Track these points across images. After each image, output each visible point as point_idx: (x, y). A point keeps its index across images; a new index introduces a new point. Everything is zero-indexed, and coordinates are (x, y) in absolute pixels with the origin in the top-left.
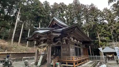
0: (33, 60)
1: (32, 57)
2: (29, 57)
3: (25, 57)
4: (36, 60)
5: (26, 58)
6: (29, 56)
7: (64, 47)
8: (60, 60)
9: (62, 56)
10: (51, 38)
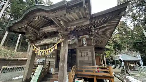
0: (23, 71)
1: (21, 66)
2: (15, 67)
3: (7, 66)
4: (28, 74)
5: (9, 67)
6: (15, 65)
7: (82, 50)
8: (79, 73)
9: (79, 65)
10: (69, 28)
